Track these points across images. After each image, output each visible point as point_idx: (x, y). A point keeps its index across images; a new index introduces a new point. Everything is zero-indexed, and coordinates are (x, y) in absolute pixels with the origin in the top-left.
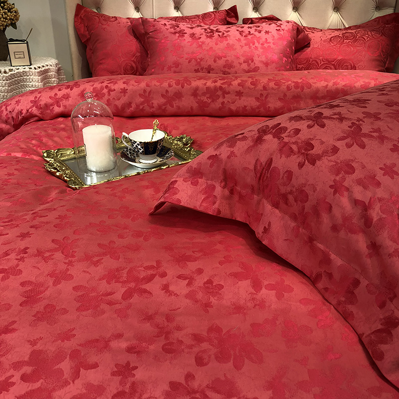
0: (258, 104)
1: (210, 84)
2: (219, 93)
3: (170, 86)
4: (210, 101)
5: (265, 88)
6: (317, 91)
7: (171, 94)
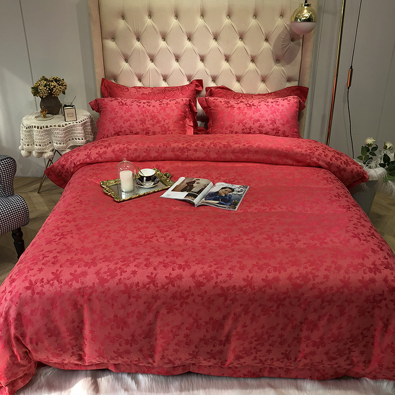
0: (205, 155)
1: (180, 145)
2: (185, 150)
3: (160, 147)
4: (181, 154)
5: (208, 148)
6: (235, 149)
7: (160, 151)
